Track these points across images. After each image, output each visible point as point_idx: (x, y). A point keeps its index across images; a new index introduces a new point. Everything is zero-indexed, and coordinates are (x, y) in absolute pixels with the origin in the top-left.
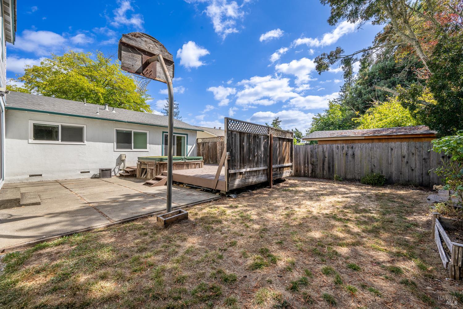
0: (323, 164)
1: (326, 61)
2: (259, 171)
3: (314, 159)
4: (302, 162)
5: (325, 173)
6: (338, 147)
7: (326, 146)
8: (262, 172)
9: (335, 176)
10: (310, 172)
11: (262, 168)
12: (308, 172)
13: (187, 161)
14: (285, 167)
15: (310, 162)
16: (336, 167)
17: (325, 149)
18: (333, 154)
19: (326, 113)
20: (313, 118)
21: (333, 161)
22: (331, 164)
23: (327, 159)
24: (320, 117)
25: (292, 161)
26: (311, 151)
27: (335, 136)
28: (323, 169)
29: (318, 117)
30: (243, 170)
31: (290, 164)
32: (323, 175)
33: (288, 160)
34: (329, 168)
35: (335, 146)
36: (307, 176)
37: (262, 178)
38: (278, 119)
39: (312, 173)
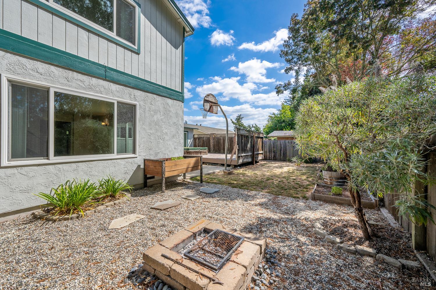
0: (281, 152)
1: (282, 88)
2: (249, 155)
3: (275, 149)
4: (268, 151)
5: (281, 157)
6: (289, 142)
7: (282, 141)
8: (249, 156)
9: (287, 158)
10: (272, 157)
11: (250, 154)
12: (271, 157)
13: (200, 150)
14: (260, 154)
15: (272, 151)
16: (288, 154)
17: (281, 143)
18: (286, 146)
19: (279, 112)
20: (269, 116)
21: (286, 150)
22: (285, 152)
23: (282, 149)
24: (275, 115)
25: (263, 151)
26: (274, 144)
27: (287, 135)
28: (280, 155)
29: (273, 116)
30: (242, 155)
31: (262, 152)
32: (281, 158)
33: (261, 150)
34: (284, 154)
35: (287, 141)
36: (271, 160)
37: (250, 160)
38: (240, 116)
39: (274, 157)
